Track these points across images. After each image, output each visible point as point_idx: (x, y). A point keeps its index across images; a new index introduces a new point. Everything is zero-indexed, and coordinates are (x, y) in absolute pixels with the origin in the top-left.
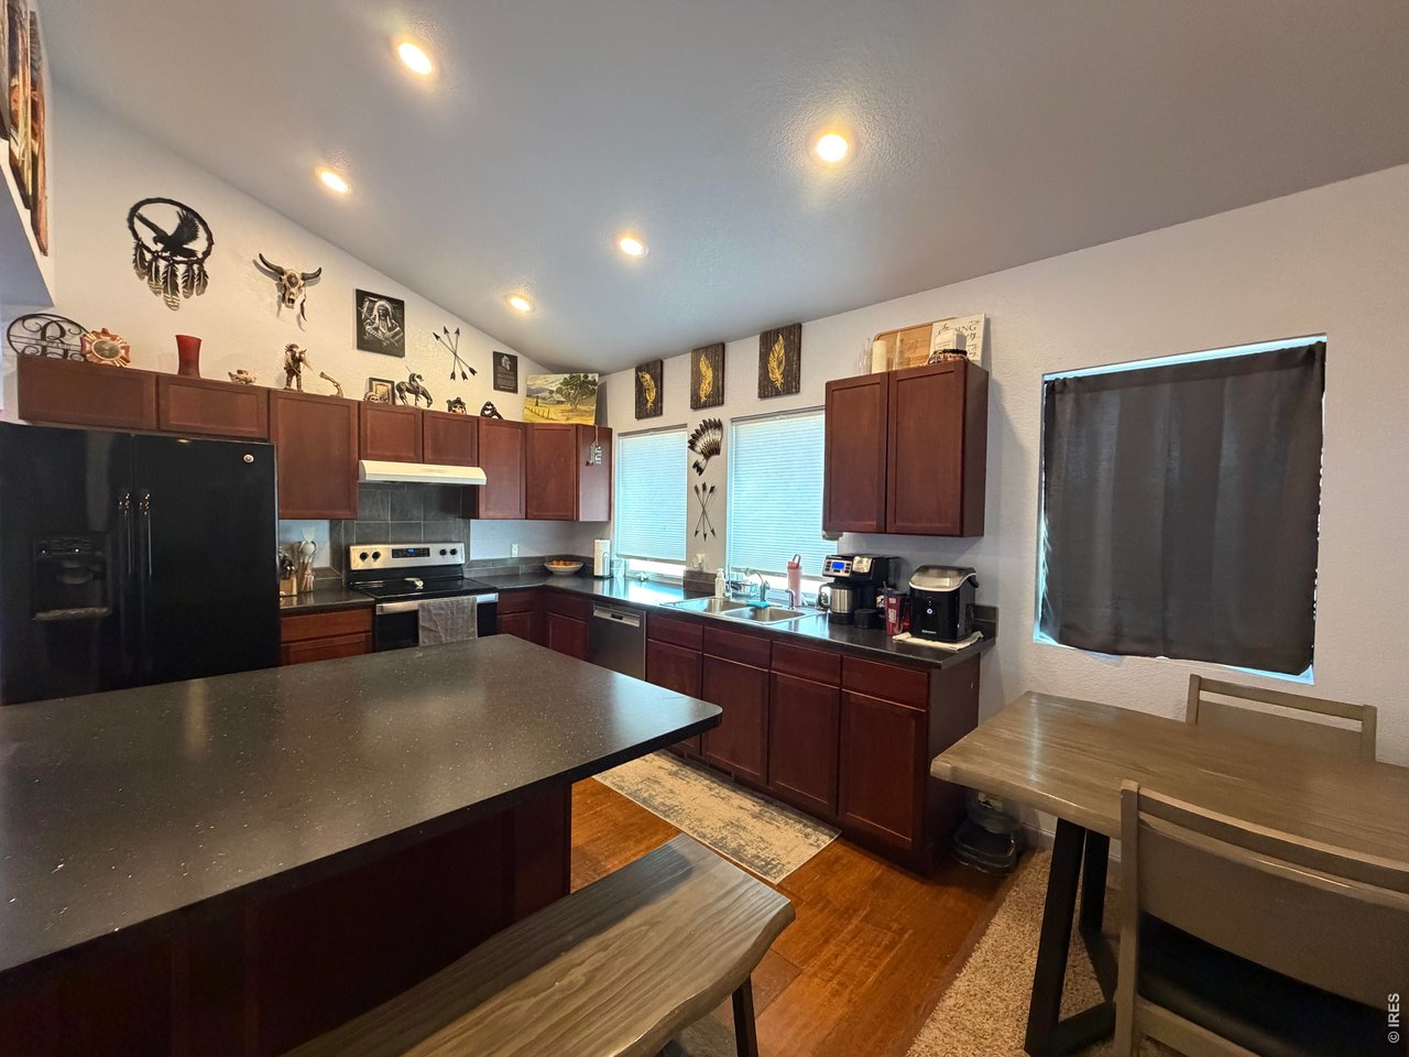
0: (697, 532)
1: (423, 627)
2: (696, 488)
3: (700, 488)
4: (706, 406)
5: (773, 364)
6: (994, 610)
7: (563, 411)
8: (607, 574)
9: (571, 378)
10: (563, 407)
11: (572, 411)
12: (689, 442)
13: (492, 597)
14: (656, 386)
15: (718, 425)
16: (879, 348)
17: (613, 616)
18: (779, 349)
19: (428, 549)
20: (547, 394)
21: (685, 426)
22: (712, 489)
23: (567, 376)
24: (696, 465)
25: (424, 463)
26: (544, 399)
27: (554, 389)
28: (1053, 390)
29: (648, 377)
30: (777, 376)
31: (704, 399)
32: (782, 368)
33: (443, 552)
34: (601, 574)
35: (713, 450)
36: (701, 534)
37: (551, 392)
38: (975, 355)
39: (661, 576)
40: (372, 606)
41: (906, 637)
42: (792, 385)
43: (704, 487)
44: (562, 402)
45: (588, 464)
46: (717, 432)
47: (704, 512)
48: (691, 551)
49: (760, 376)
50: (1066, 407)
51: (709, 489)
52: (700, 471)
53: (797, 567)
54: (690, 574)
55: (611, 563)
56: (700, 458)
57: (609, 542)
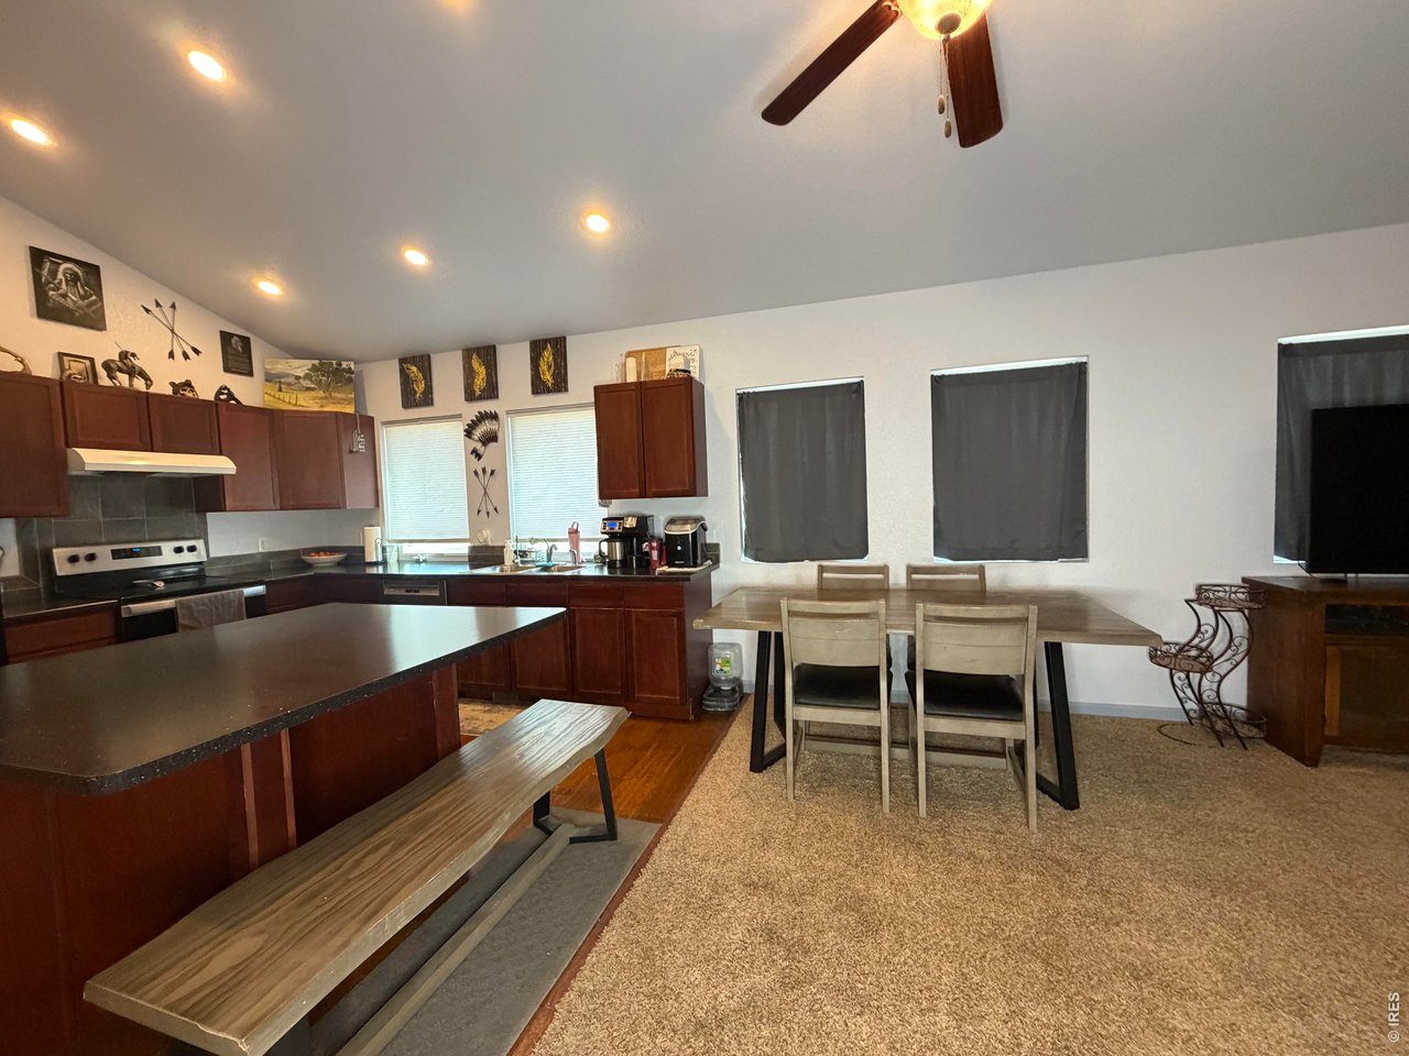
0: (479, 511)
1: (184, 626)
2: (476, 473)
3: (480, 472)
4: (480, 398)
5: (543, 367)
6: (717, 545)
7: (314, 398)
8: (380, 559)
9: (321, 364)
10: (313, 394)
11: (326, 398)
12: (465, 431)
13: (260, 589)
14: (425, 378)
15: (494, 417)
16: (631, 363)
17: (407, 591)
18: (548, 355)
19: (159, 548)
20: (292, 380)
21: (459, 416)
22: (492, 472)
23: (316, 362)
24: (474, 452)
25: (152, 451)
26: (289, 384)
27: (302, 375)
28: (743, 399)
29: (414, 369)
30: (548, 377)
31: (478, 393)
32: (552, 372)
33: (179, 550)
34: (374, 560)
35: (490, 438)
36: (484, 513)
37: (298, 378)
38: (695, 375)
39: (442, 555)
40: (116, 610)
41: (666, 569)
42: (560, 384)
43: (484, 470)
44: (312, 389)
45: (351, 452)
46: (494, 422)
47: (485, 492)
48: (474, 528)
49: (532, 376)
50: (750, 413)
51: (489, 472)
52: (479, 457)
53: (577, 531)
54: (473, 549)
55: (384, 549)
56: (479, 446)
57: (379, 528)
